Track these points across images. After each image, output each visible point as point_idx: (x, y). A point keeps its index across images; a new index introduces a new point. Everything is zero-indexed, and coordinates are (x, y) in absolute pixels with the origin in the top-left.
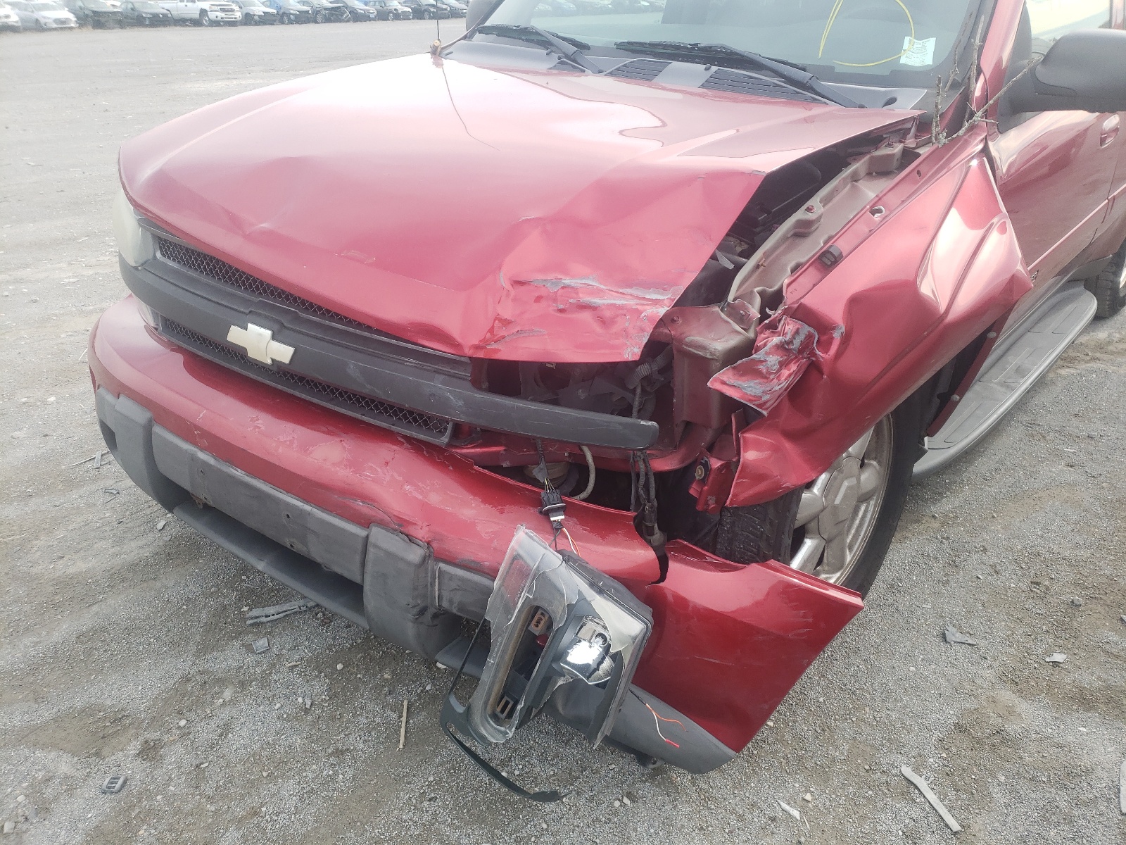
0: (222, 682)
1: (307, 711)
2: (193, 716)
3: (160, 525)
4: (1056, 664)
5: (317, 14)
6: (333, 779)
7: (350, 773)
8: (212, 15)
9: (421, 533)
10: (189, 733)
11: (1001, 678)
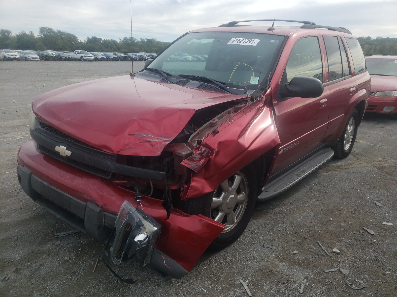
0: (43, 253)
1: (67, 261)
2: (32, 262)
3: (34, 209)
4: (294, 254)
5: (119, 58)
6: (71, 279)
7: (76, 278)
8: (85, 58)
9: (100, 203)
10: (30, 267)
11: (277, 257)
